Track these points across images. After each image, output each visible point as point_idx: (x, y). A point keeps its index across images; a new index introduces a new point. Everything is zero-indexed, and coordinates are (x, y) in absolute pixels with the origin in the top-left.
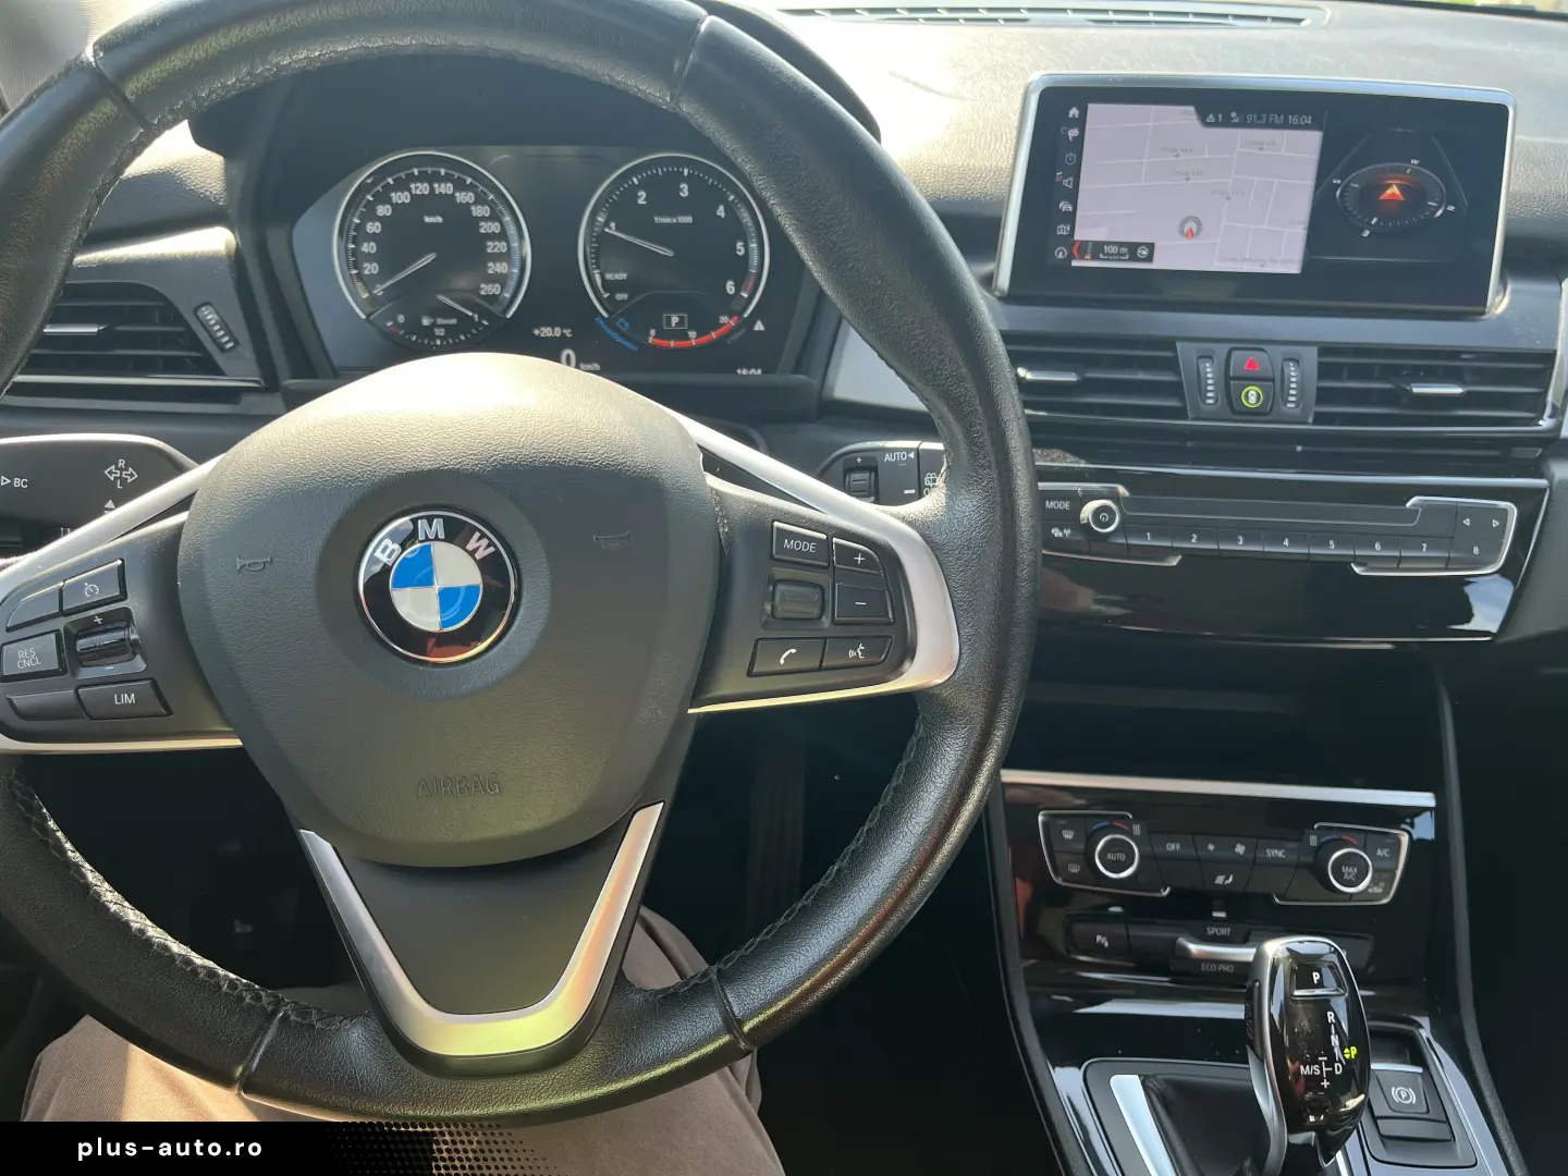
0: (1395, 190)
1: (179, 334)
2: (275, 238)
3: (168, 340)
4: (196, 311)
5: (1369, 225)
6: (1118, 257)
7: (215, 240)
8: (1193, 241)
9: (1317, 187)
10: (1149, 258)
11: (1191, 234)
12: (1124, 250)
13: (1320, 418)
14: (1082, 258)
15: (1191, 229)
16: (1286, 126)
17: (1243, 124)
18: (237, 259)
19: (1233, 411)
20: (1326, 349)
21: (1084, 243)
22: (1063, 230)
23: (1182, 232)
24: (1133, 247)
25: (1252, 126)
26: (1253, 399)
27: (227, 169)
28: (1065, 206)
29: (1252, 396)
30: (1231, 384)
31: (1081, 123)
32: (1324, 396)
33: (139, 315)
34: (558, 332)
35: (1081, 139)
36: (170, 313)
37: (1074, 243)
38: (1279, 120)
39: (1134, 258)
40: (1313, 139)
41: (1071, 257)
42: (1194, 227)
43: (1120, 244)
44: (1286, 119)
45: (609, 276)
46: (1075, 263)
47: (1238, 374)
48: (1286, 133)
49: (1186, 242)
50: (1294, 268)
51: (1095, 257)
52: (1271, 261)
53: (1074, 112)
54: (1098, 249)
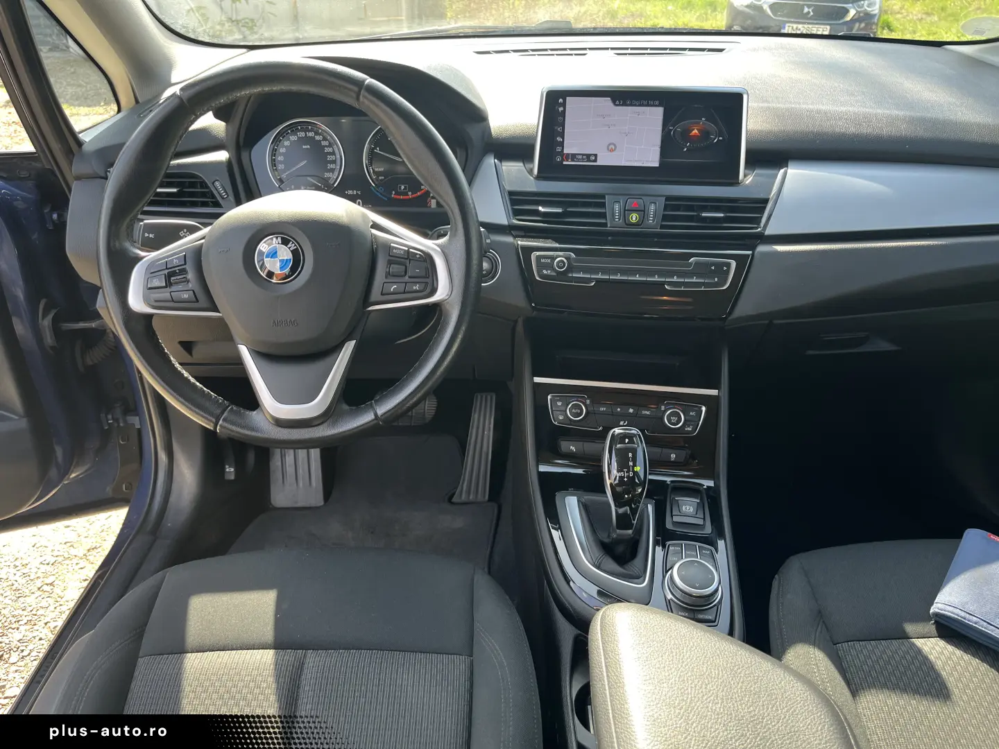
0: (696, 131)
1: (208, 192)
2: (244, 155)
3: (203, 195)
4: (213, 184)
5: (686, 147)
6: (583, 160)
7: (222, 156)
8: (614, 153)
9: (663, 130)
10: (595, 161)
11: (612, 151)
12: (584, 157)
13: (662, 227)
14: (567, 161)
15: (612, 148)
16: (648, 105)
17: (631, 105)
18: (229, 162)
19: (627, 224)
20: (668, 198)
21: (568, 154)
22: (559, 149)
23: (608, 149)
24: (588, 156)
25: (635, 105)
26: (634, 219)
27: (227, 129)
28: (559, 139)
29: (634, 217)
30: (626, 212)
31: (564, 105)
32: (665, 218)
33: (193, 185)
34: (355, 192)
35: (564, 111)
36: (203, 184)
37: (564, 154)
38: (645, 103)
39: (589, 160)
40: (660, 110)
41: (563, 160)
42: (613, 148)
43: (583, 155)
44: (648, 102)
45: (376, 170)
46: (564, 163)
47: (629, 208)
48: (648, 108)
49: (610, 153)
50: (657, 165)
51: (573, 160)
52: (647, 161)
53: (561, 100)
54: (573, 157)
